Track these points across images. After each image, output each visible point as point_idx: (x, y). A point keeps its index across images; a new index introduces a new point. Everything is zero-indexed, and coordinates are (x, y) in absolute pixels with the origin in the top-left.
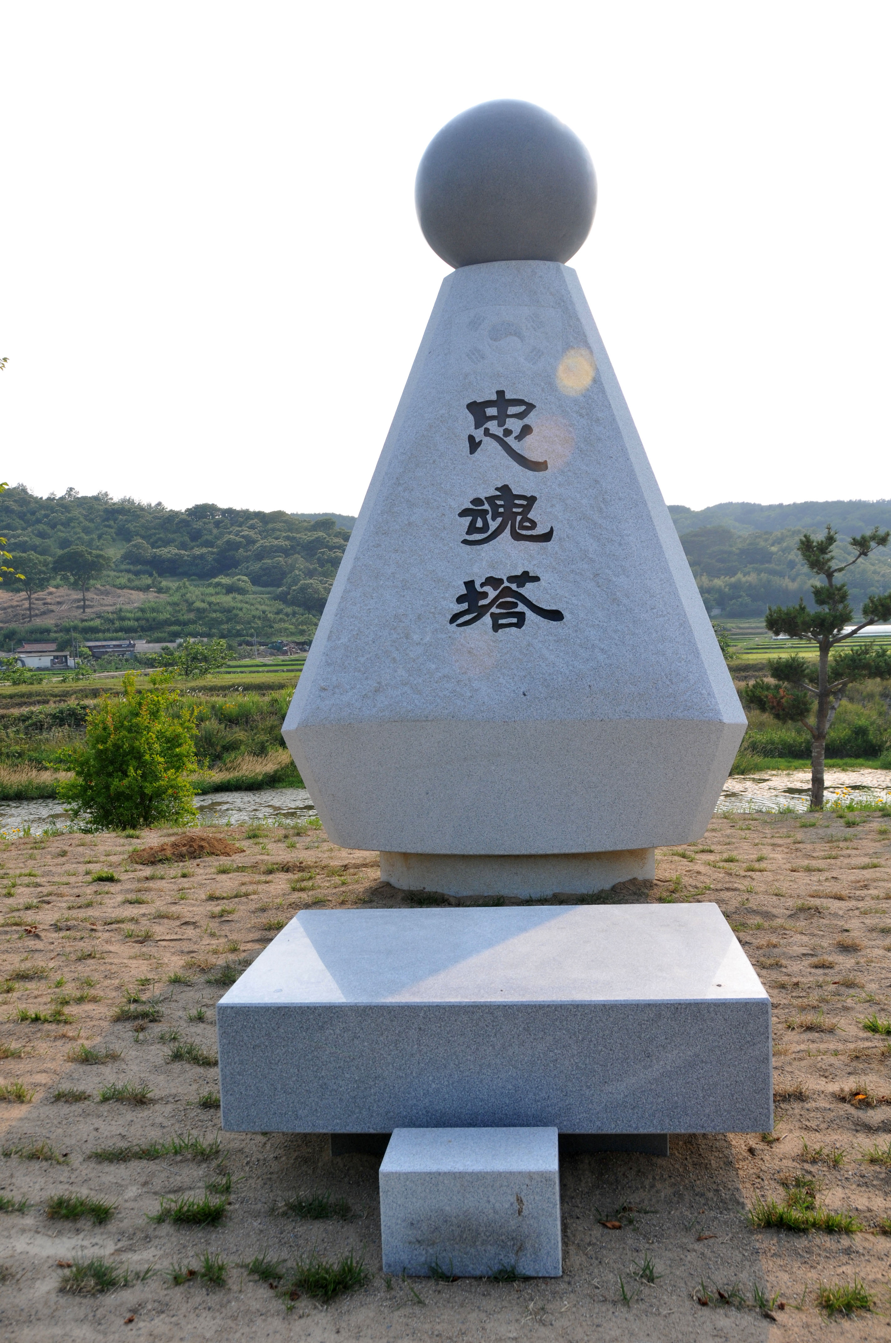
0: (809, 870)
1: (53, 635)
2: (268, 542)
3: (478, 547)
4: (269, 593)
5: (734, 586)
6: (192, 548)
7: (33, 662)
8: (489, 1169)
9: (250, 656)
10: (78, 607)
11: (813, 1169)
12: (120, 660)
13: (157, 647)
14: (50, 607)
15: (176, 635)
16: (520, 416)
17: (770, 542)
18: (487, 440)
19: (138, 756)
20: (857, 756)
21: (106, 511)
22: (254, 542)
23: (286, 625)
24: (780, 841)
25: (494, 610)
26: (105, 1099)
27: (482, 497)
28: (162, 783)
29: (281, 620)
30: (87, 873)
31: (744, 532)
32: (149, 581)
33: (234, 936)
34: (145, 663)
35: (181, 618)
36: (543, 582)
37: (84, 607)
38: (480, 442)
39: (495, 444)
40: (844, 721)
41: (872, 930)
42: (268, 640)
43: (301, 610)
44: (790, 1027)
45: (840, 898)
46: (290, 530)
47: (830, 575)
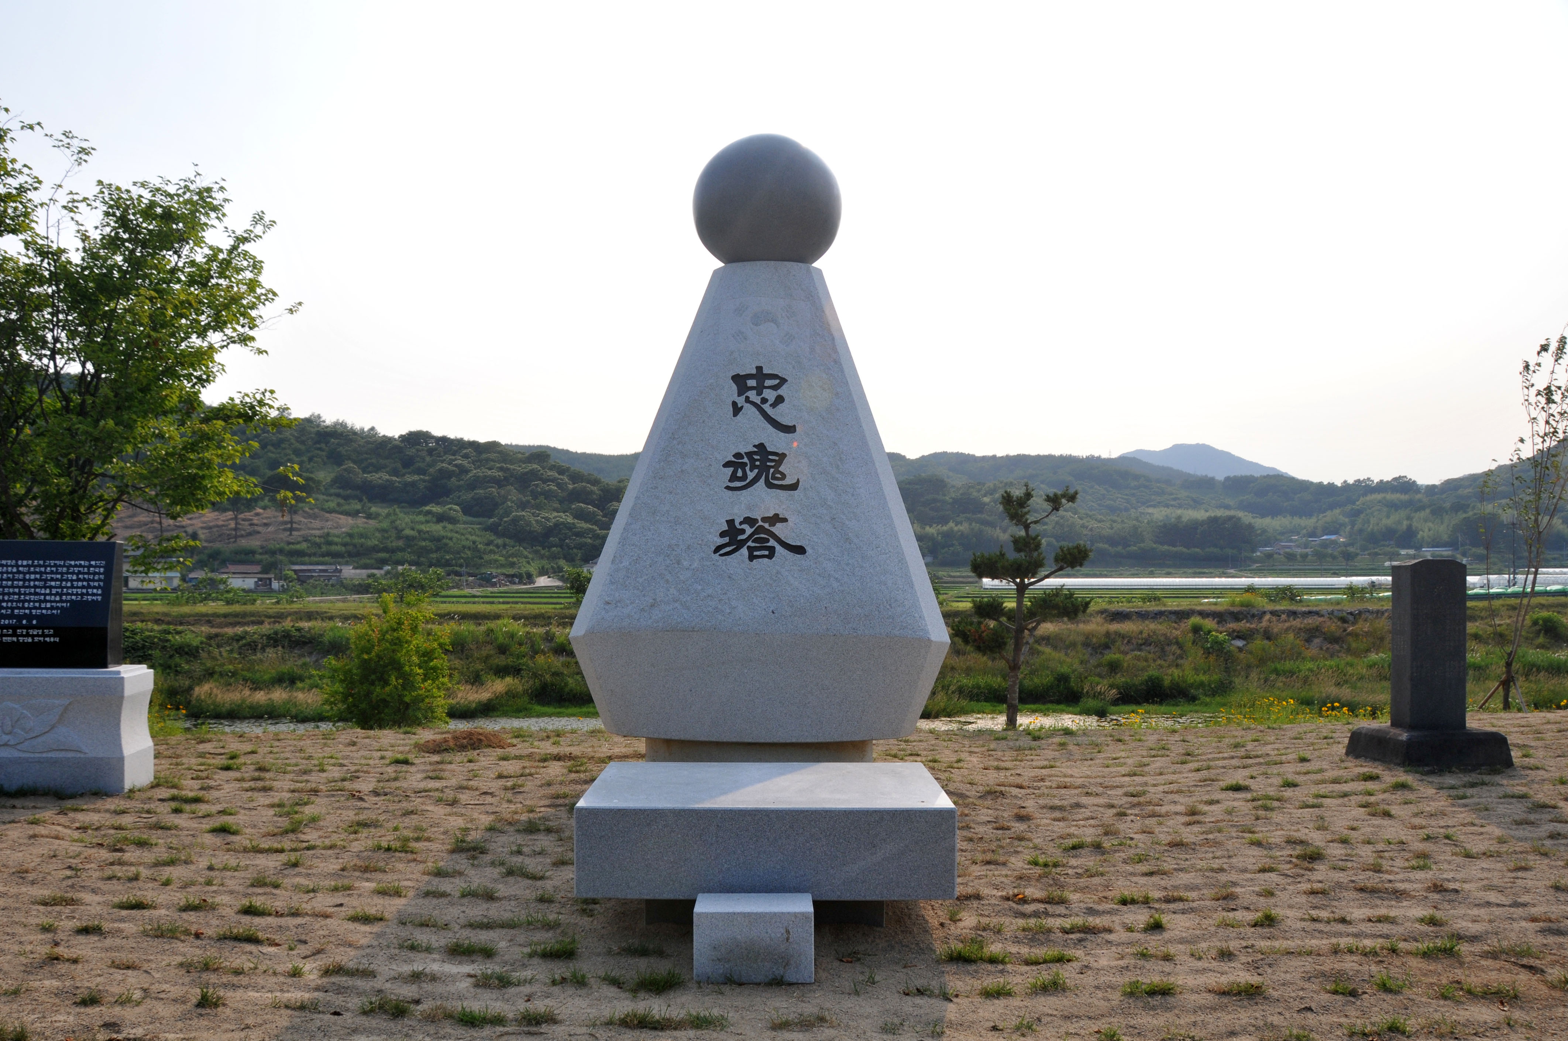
0: (998, 768)
1: (258, 557)
2: (481, 472)
3: (738, 493)
4: (480, 524)
5: (948, 535)
6: (404, 475)
7: (237, 583)
8: (767, 910)
9: (458, 586)
10: (285, 530)
11: (984, 934)
12: (326, 585)
13: (364, 573)
14: (256, 528)
15: (384, 562)
16: (775, 388)
17: (983, 492)
18: (747, 406)
19: (397, 667)
20: (1059, 702)
21: (319, 433)
22: (467, 471)
23: (497, 557)
24: (976, 750)
25: (750, 544)
26: (463, 896)
27: (743, 451)
28: (420, 692)
29: (491, 552)
30: (382, 758)
31: (957, 481)
32: (358, 506)
33: (528, 803)
34: (351, 590)
35: (390, 545)
36: (790, 523)
37: (291, 530)
38: (742, 407)
39: (753, 409)
40: (1048, 668)
41: (1043, 807)
42: (477, 571)
43: (512, 542)
44: (975, 863)
45: (1021, 787)
46: (504, 461)
47: (1027, 527)
